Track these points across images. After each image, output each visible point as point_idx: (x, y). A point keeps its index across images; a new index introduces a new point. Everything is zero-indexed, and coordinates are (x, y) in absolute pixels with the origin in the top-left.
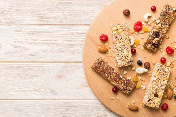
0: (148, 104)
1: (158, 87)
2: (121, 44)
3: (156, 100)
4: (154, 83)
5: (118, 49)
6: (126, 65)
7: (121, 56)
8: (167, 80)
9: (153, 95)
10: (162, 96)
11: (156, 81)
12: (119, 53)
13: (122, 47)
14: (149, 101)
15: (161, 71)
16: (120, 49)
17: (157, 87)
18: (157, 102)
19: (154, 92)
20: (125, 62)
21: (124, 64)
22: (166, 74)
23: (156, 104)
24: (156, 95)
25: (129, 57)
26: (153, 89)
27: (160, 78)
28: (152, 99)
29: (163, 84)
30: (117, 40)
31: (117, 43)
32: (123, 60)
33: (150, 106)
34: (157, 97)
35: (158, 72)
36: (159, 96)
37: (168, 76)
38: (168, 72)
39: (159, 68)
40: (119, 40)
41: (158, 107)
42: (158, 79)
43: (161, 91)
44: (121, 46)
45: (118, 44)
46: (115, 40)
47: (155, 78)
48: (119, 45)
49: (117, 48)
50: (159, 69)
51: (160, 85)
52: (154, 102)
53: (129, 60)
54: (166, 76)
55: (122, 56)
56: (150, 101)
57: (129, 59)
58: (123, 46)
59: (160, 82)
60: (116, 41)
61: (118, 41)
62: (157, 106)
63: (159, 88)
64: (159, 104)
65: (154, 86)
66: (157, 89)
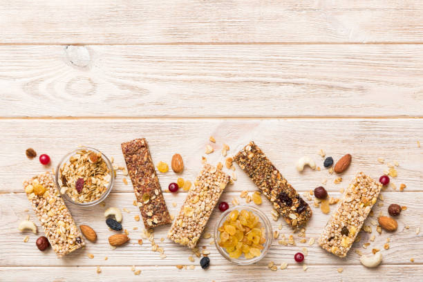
0: (327, 246)
1: (352, 217)
2: (49, 213)
3: (343, 240)
4: (346, 208)
5: (46, 224)
6: (70, 251)
7: (57, 236)
8: (371, 207)
9: (340, 230)
10: (356, 235)
11: (350, 204)
12: (51, 233)
13: (53, 219)
14: (330, 240)
15: (361, 188)
16: (50, 224)
17: (350, 217)
18: (344, 245)
19: (343, 225)
20: (67, 245)
21: (67, 249)
22: (372, 193)
23: (341, 248)
24: (345, 232)
25: (72, 233)
26: (342, 218)
27: (358, 200)
28: (336, 238)
29: (361, 213)
30: (40, 209)
31: (41, 214)
32: (63, 243)
33: (329, 250)
34: (347, 236)
35: (357, 188)
36: (351, 234)
37: (374, 200)
38: (377, 191)
39: (359, 181)
40: (44, 207)
41: (345, 254)
42: (354, 202)
43: (356, 225)
44: (50, 219)
45: (45, 216)
46: (37, 209)
47: (350, 199)
48: (47, 216)
49: (44, 224)
50: (358, 183)
51: (355, 213)
52: (338, 243)
53: (74, 240)
54: (370, 197)
55: (59, 236)
56: (332, 241)
57: (72, 237)
58: (55, 217)
59: (356, 207)
60: (39, 211)
61: (42, 210)
62: (342, 253)
63: (353, 219)
64: (348, 249)
65: (344, 213)
66: (348, 220)
